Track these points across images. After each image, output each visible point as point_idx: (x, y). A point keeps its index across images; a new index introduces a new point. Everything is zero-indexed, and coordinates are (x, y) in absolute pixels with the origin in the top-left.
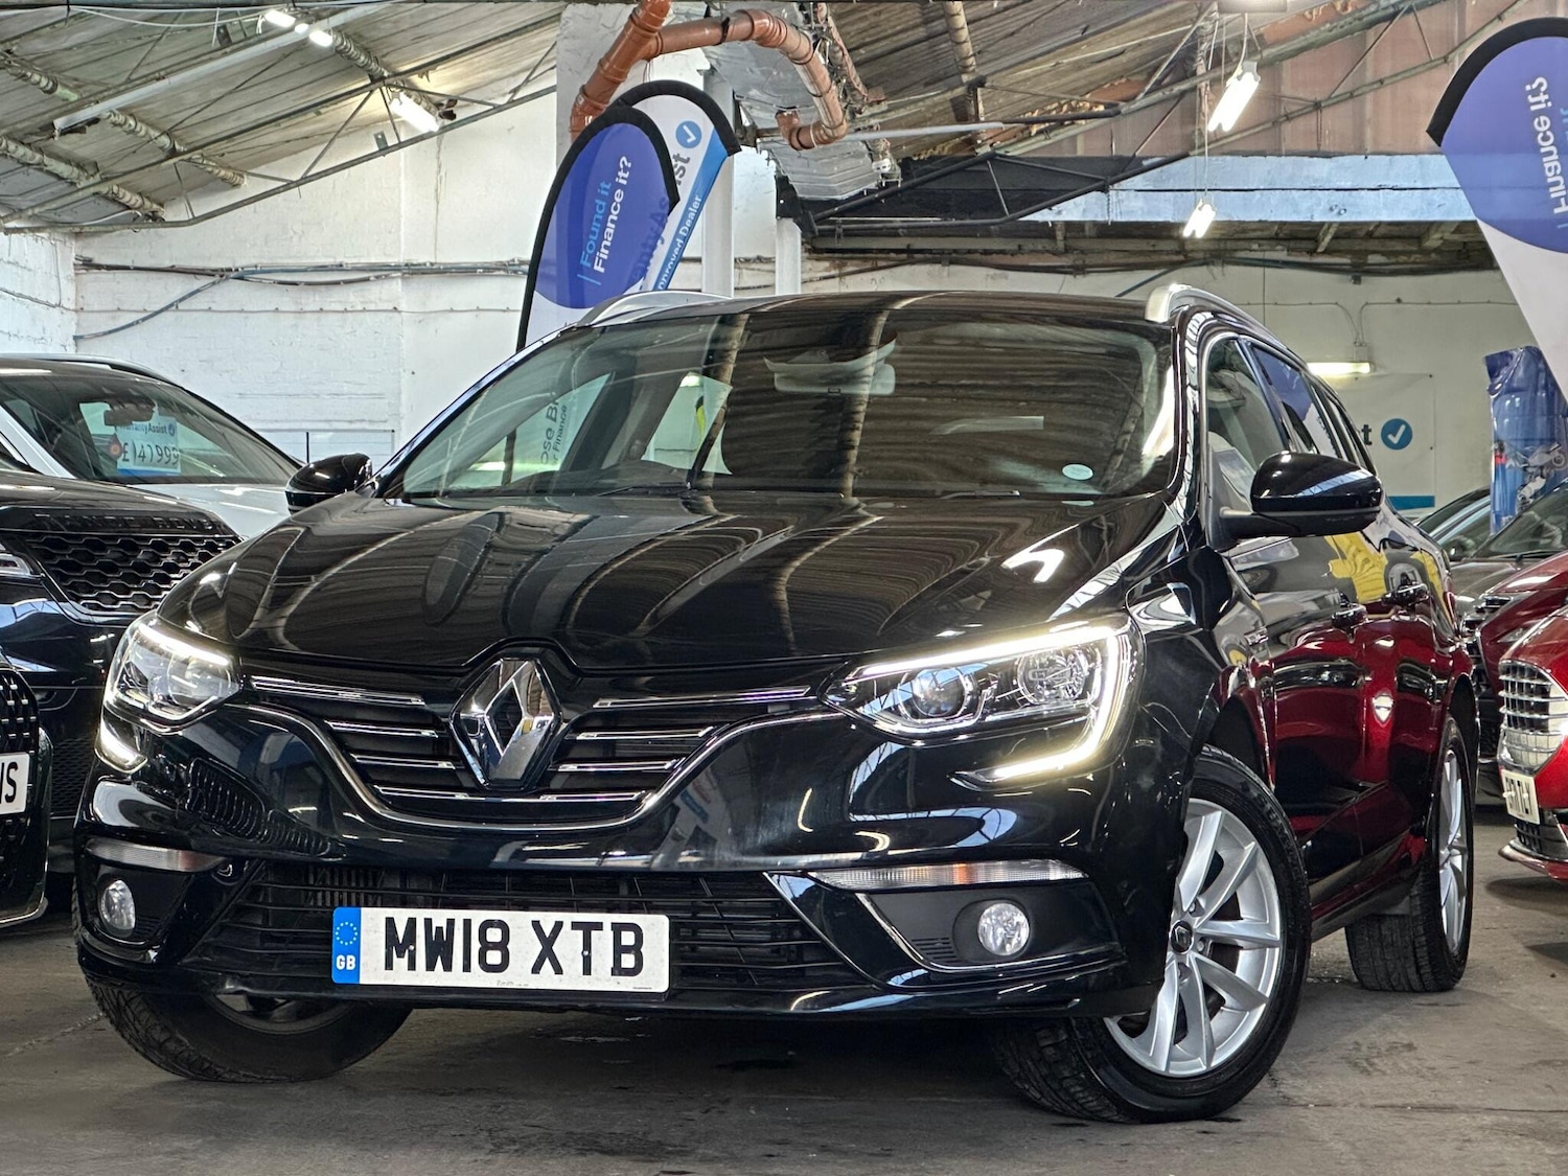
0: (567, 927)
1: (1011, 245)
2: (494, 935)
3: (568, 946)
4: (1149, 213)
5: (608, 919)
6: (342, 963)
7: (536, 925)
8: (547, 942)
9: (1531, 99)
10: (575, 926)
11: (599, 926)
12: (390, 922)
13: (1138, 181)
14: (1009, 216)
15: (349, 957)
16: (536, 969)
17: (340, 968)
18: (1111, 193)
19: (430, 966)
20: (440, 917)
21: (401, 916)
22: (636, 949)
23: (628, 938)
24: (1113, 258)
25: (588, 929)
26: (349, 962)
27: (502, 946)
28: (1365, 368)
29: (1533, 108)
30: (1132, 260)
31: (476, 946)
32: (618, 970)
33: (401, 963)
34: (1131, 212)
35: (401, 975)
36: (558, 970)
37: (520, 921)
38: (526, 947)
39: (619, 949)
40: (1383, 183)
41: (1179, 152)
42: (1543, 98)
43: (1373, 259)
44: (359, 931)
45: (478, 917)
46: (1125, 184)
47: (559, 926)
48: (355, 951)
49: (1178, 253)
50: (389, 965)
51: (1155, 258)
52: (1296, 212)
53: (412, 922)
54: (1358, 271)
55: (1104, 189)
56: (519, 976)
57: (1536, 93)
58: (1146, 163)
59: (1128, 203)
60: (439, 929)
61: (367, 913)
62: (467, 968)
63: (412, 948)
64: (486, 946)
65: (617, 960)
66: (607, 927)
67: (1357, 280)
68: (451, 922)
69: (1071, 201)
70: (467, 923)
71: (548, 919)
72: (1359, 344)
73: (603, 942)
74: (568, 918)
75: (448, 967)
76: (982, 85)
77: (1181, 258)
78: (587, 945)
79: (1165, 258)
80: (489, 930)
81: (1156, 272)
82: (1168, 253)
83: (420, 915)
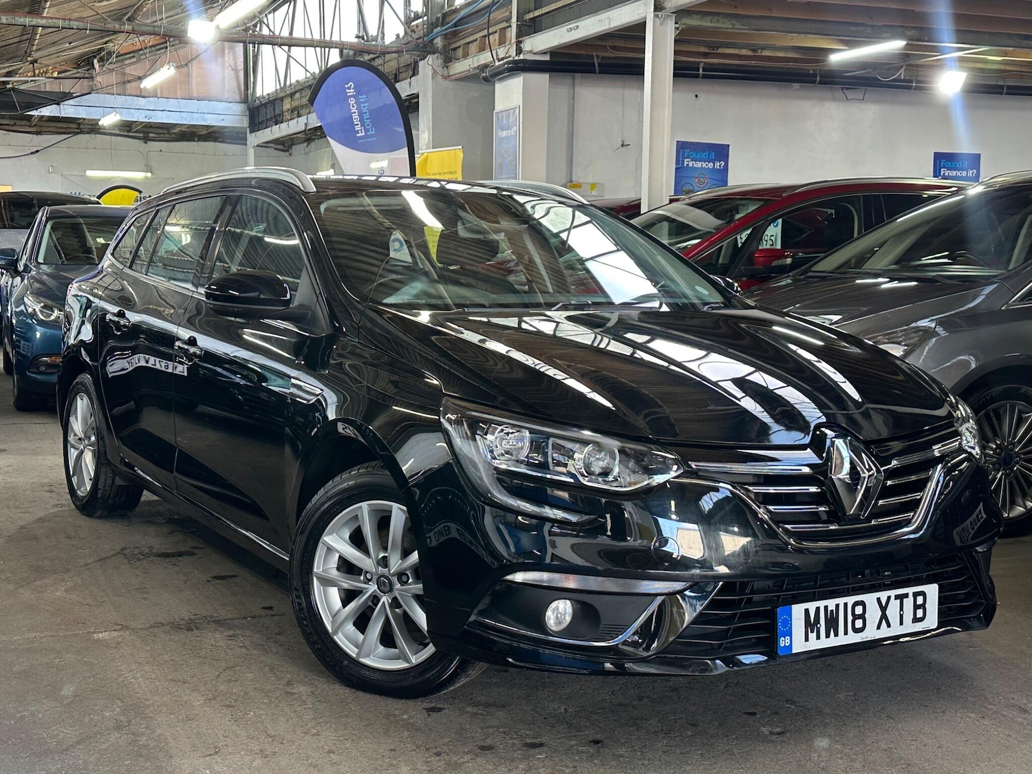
0: (893, 598)
1: (12, 122)
2: (859, 610)
3: (893, 610)
4: (76, 114)
5: (910, 590)
6: (783, 642)
7: (879, 600)
8: (883, 609)
9: (348, 91)
10: (897, 597)
11: (906, 595)
12: (807, 611)
13: (71, 102)
14: (21, 112)
15: (787, 638)
16: (879, 628)
17: (782, 645)
18: (61, 106)
19: (828, 636)
20: (831, 604)
21: (812, 606)
22: (923, 606)
23: (920, 600)
24: (52, 129)
25: (901, 598)
26: (787, 641)
27: (862, 617)
28: (149, 175)
29: (348, 94)
30: (60, 130)
31: (850, 618)
32: (916, 620)
33: (812, 636)
34: (69, 114)
35: (814, 644)
36: (889, 625)
37: (870, 599)
38: (873, 614)
39: (916, 607)
40: (165, 109)
41: (87, 92)
42: (352, 90)
43: (151, 135)
44: (791, 620)
45: (851, 600)
46: (66, 102)
47: (889, 598)
48: (789, 633)
49: (77, 129)
50: (807, 639)
51: (68, 130)
52: (133, 118)
53: (818, 609)
54: (146, 139)
55: (58, 104)
56: (871, 633)
57: (349, 88)
58: (74, 95)
59: (68, 110)
60: (832, 611)
61: (794, 607)
62: (846, 633)
63: (819, 626)
64: (855, 617)
65: (915, 614)
66: (911, 595)
67: (146, 143)
68: (837, 606)
69: (45, 108)
70: (846, 605)
71: (883, 595)
72: (147, 166)
73: (909, 603)
74: (893, 593)
75: (836, 635)
76: (36, 62)
77: (79, 131)
78: (901, 608)
79: (72, 130)
80: (856, 608)
81: (69, 136)
82: (74, 128)
83: (821, 604)
